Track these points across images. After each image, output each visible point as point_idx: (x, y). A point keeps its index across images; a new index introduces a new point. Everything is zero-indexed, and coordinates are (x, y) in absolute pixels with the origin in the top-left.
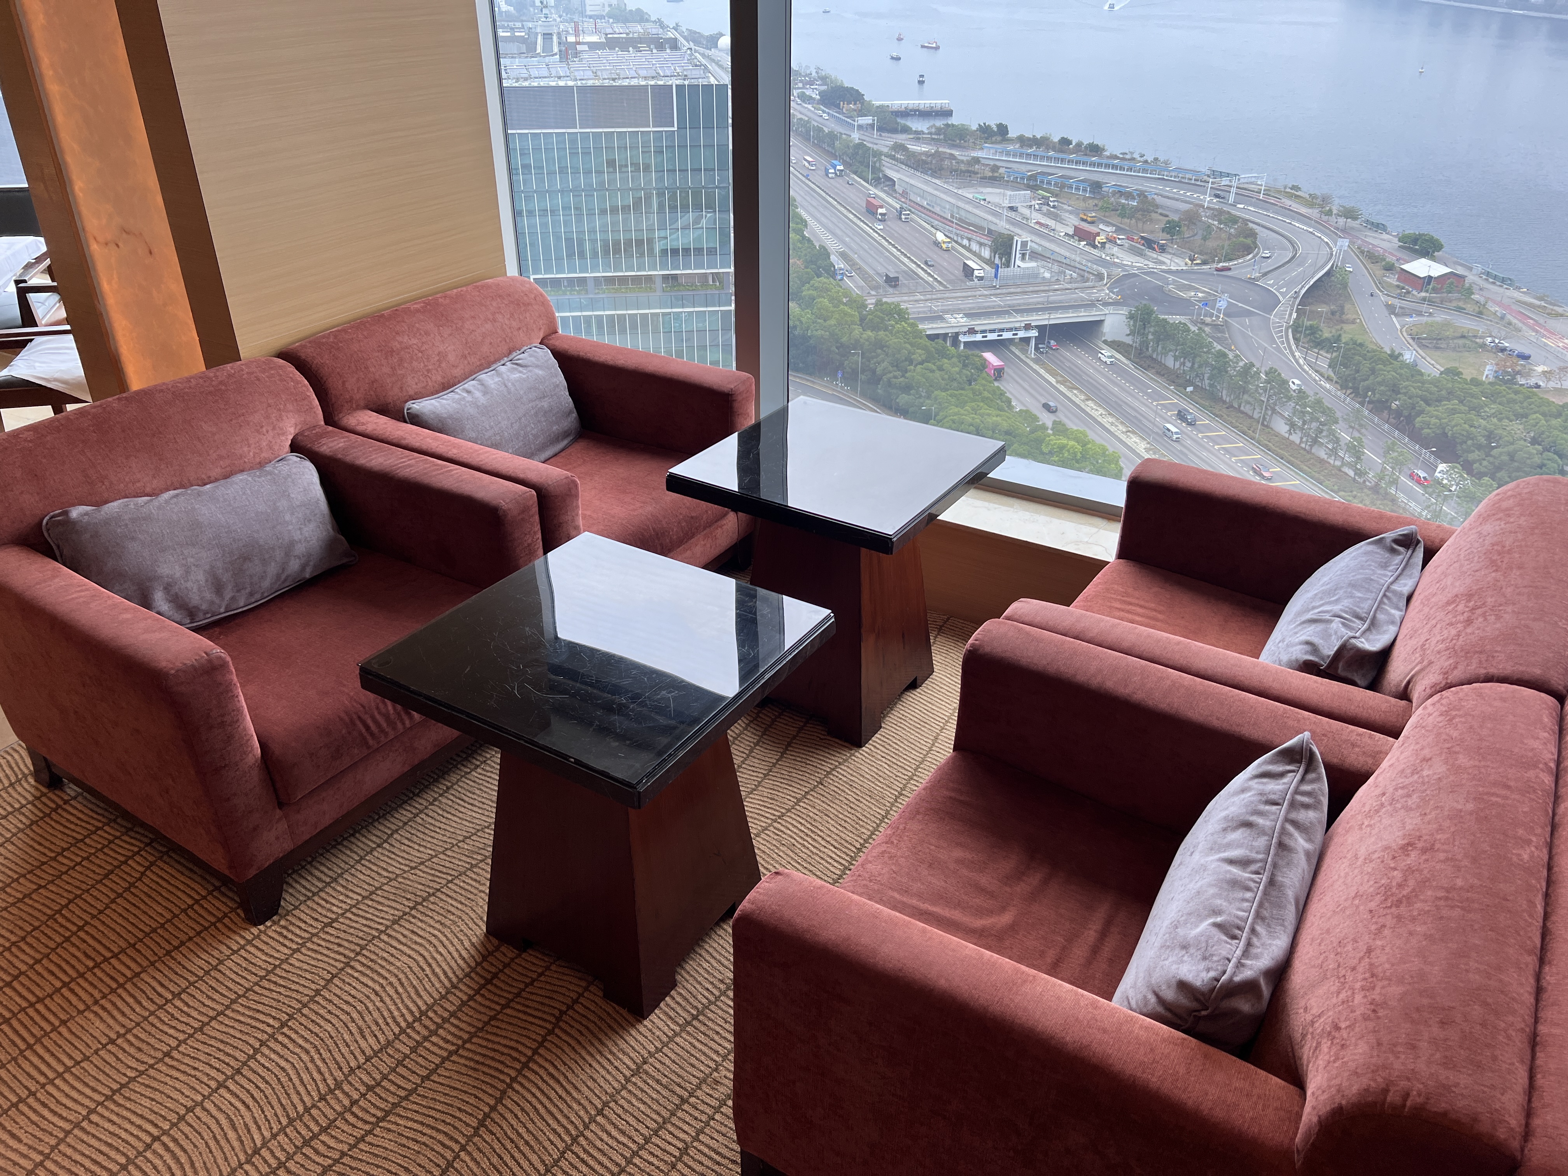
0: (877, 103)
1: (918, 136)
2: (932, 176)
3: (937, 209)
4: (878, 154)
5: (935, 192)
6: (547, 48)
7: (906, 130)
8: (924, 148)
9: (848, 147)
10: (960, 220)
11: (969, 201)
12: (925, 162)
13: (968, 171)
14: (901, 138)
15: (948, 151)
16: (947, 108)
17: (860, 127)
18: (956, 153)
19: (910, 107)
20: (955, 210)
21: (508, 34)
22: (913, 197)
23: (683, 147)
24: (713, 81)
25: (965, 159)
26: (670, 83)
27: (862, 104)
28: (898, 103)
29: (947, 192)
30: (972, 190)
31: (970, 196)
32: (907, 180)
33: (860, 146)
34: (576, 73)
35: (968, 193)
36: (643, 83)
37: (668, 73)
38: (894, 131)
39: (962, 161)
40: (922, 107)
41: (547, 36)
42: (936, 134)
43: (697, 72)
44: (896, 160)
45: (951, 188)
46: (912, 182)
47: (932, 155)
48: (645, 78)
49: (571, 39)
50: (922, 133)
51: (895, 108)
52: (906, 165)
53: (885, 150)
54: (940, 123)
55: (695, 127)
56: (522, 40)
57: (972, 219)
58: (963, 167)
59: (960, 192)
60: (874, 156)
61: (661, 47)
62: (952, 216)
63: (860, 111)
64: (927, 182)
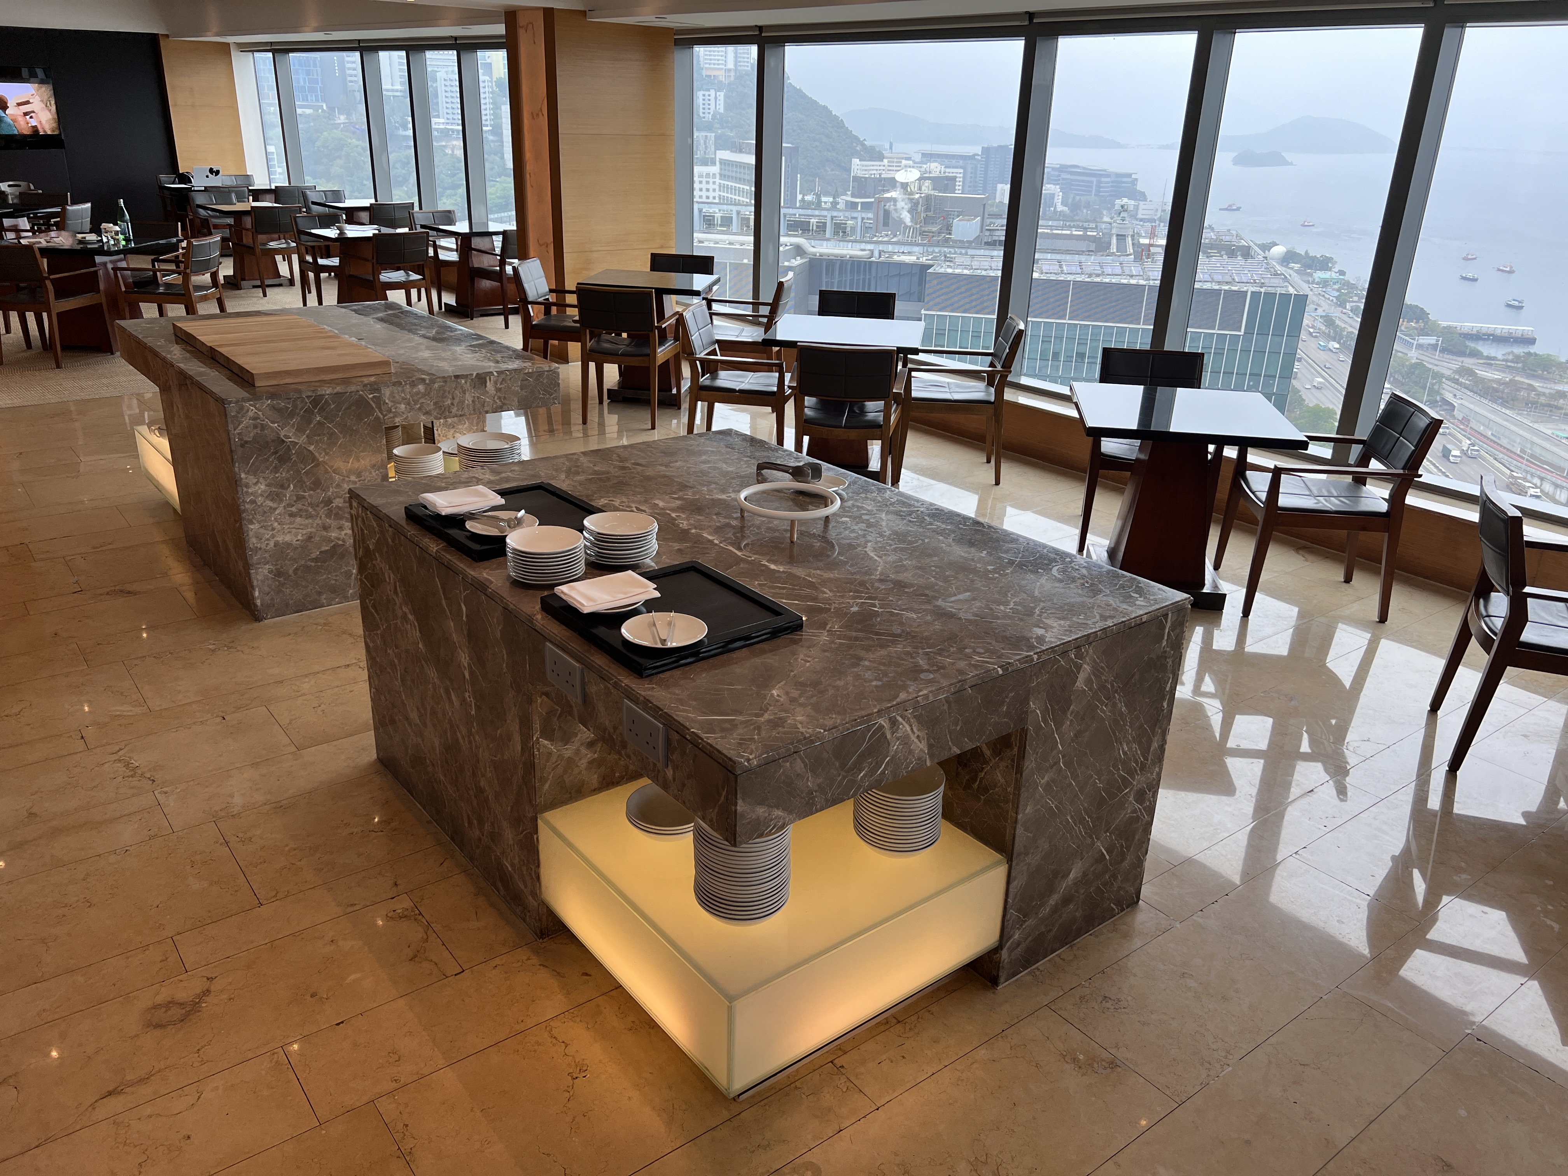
0: (1444, 324)
1: (1489, 362)
2: (1502, 405)
3: (1504, 442)
4: (1438, 376)
5: (1505, 423)
6: (1122, 248)
7: (1475, 354)
8: (1497, 376)
9: (1403, 366)
10: (1532, 456)
11: (1548, 438)
12: (1496, 390)
13: (1549, 405)
14: (1469, 362)
15: (1526, 381)
16: (1530, 335)
17: (1420, 347)
18: (1536, 384)
19: (1484, 331)
20: (1529, 446)
21: (1081, 233)
22: (1474, 424)
23: (1246, 351)
24: (1292, 291)
25: (1547, 391)
26: (1245, 289)
27: (1426, 323)
28: (1468, 325)
29: (1520, 425)
30: (1551, 426)
31: (1549, 432)
32: (1471, 406)
33: (1419, 365)
34: (1150, 274)
35: (1546, 429)
36: (1217, 287)
37: (1244, 280)
38: (1462, 354)
39: (1544, 394)
40: (1498, 332)
41: (1121, 237)
42: (1512, 361)
43: (1276, 281)
44: (1460, 384)
45: (1525, 421)
46: (1477, 409)
47: (1505, 383)
48: (1219, 283)
49: (1146, 241)
50: (1494, 358)
51: (1465, 330)
52: (1471, 391)
53: (1448, 373)
54: (1519, 350)
55: (1263, 333)
56: (1094, 239)
57: (1548, 457)
58: (1543, 400)
59: (1536, 426)
60: (1433, 378)
61: (1232, 254)
62: (1523, 451)
63: (1421, 330)
64: (1495, 412)
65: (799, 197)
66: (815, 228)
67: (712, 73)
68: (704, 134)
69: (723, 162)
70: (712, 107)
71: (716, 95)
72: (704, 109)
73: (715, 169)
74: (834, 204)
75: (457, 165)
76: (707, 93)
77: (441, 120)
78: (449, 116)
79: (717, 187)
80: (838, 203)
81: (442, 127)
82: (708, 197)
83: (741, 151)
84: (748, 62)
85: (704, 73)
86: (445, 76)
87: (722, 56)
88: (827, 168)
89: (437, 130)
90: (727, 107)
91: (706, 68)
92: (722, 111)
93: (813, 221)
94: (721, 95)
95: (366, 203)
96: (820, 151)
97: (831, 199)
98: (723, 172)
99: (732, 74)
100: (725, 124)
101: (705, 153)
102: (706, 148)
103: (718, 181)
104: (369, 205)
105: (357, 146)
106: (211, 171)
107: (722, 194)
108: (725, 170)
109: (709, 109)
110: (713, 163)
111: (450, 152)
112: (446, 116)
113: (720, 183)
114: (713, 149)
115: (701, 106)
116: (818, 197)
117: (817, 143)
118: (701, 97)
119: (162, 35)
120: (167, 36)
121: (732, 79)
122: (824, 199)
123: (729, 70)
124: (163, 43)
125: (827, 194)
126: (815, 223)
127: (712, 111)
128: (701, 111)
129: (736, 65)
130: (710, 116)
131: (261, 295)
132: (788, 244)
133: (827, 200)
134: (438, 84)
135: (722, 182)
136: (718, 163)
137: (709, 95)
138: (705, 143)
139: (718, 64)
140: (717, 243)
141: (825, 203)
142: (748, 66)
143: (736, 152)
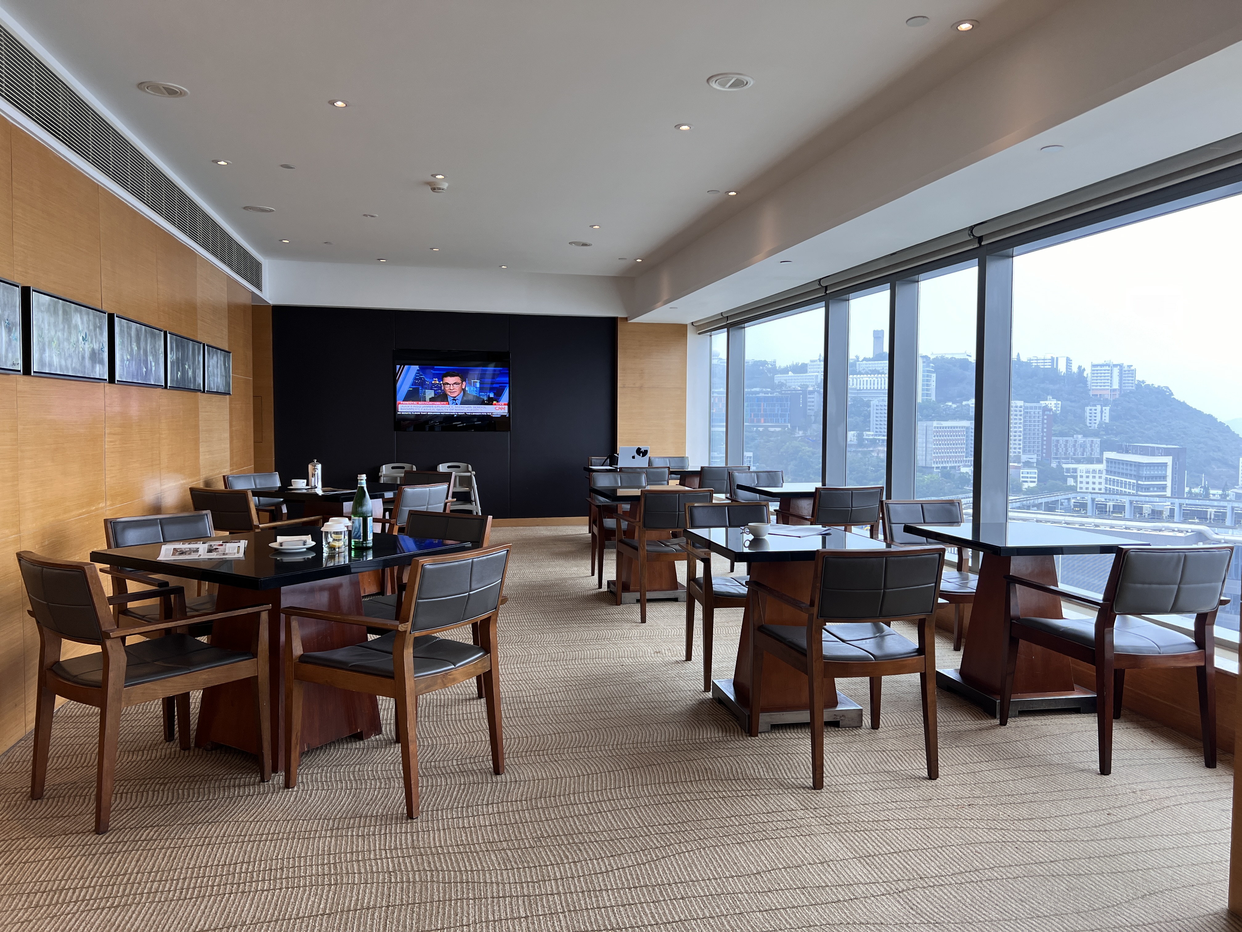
65: (1187, 489)
66: (1213, 517)
67: (1098, 393)
68: (1090, 439)
69: (1109, 461)
70: (1098, 418)
71: (1102, 409)
72: (1090, 420)
73: (1102, 467)
74: (1224, 497)
75: (881, 464)
76: (1094, 408)
77: (871, 433)
78: (877, 430)
79: (1103, 481)
80: (1228, 495)
81: (871, 437)
82: (1094, 489)
83: (1127, 452)
84: (1132, 383)
85: (1091, 393)
86: (877, 403)
87: (1108, 380)
88: (1214, 466)
89: (867, 439)
90: (1112, 418)
91: (1093, 389)
92: (1107, 421)
93: (1211, 511)
94: (1107, 409)
95: (810, 487)
96: (1205, 452)
97: (1220, 492)
98: (1109, 469)
99: (1118, 393)
100: (1110, 432)
101: (1091, 454)
102: (1092, 450)
103: (1104, 476)
104: (814, 490)
105: (808, 452)
106: (639, 451)
107: (1108, 486)
108: (1111, 467)
109: (1095, 420)
110: (1100, 461)
111: (876, 455)
112: (875, 430)
113: (1106, 478)
114: (1098, 450)
115: (1088, 418)
116: (1206, 489)
117: (1201, 445)
118: (1088, 411)
119: (622, 318)
120: (626, 319)
121: (1117, 396)
122: (1212, 492)
123: (1115, 390)
124: (620, 326)
125: (1215, 487)
126: (1213, 513)
127: (1097, 422)
128: (1088, 421)
129: (1120, 386)
130: (1096, 426)
131: (638, 618)
132: (1190, 531)
133: (1215, 493)
134: (871, 409)
135: (1109, 477)
136: (1104, 462)
137: (1096, 410)
138: (1091, 446)
139: (1104, 386)
140: (1114, 527)
141: (1214, 495)
142: (1132, 386)
143: (1122, 453)
